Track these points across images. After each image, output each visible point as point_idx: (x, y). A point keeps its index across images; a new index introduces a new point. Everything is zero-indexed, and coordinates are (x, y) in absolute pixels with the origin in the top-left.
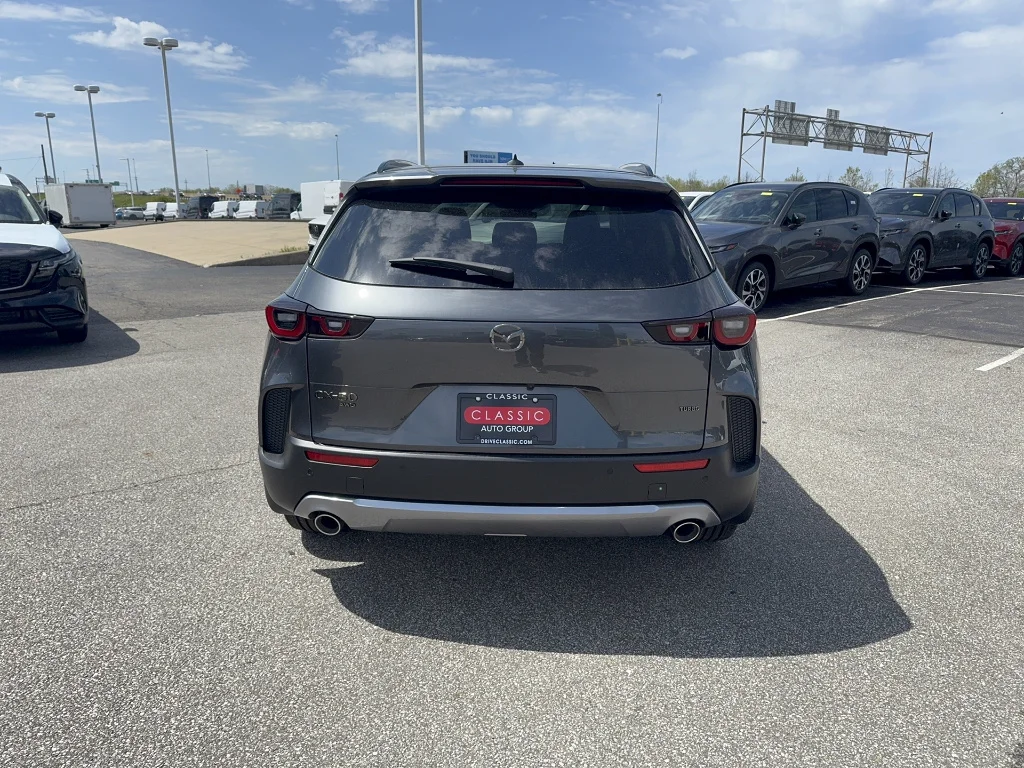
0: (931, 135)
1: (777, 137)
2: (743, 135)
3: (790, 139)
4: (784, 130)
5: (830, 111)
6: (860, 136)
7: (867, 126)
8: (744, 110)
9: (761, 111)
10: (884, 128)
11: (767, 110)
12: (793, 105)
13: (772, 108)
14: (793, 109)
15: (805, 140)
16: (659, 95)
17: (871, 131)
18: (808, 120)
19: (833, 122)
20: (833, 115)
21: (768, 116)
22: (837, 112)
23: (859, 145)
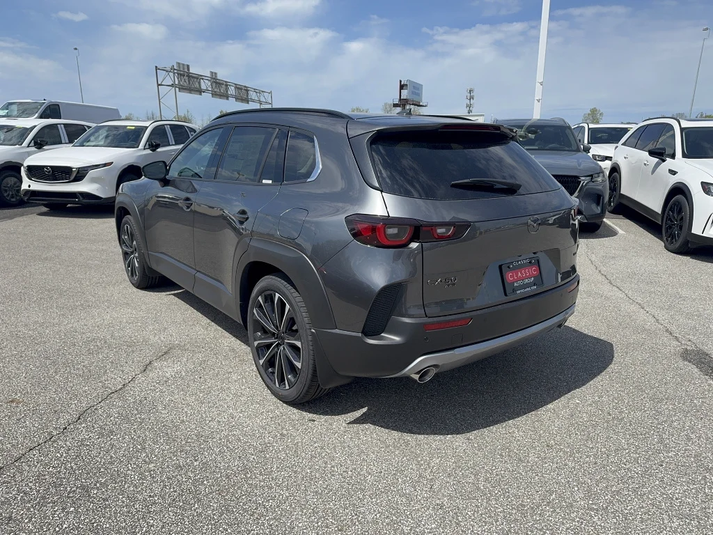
0: (271, 93)
1: (182, 89)
2: (159, 85)
3: (190, 90)
4: (185, 83)
5: (212, 73)
6: (232, 90)
7: (236, 84)
8: (156, 67)
9: (169, 69)
10: (245, 87)
11: (173, 68)
12: (188, 66)
13: (175, 67)
14: (188, 70)
15: (200, 91)
16: (76, 49)
17: (238, 88)
18: (198, 78)
19: (215, 81)
20: (214, 75)
21: (174, 73)
22: (216, 73)
23: (233, 96)
